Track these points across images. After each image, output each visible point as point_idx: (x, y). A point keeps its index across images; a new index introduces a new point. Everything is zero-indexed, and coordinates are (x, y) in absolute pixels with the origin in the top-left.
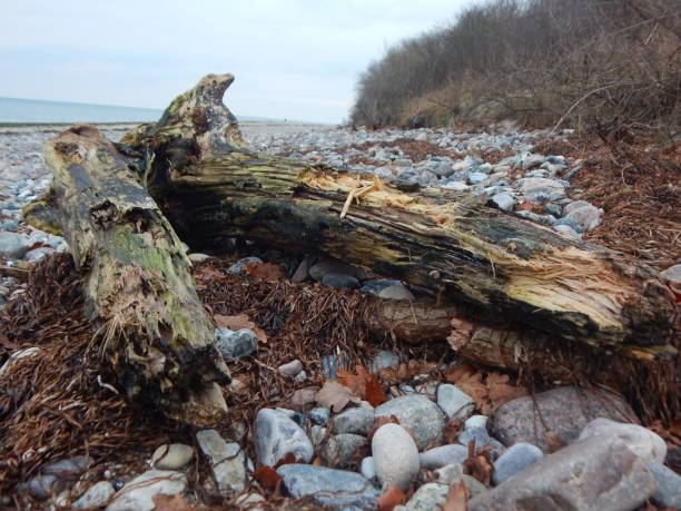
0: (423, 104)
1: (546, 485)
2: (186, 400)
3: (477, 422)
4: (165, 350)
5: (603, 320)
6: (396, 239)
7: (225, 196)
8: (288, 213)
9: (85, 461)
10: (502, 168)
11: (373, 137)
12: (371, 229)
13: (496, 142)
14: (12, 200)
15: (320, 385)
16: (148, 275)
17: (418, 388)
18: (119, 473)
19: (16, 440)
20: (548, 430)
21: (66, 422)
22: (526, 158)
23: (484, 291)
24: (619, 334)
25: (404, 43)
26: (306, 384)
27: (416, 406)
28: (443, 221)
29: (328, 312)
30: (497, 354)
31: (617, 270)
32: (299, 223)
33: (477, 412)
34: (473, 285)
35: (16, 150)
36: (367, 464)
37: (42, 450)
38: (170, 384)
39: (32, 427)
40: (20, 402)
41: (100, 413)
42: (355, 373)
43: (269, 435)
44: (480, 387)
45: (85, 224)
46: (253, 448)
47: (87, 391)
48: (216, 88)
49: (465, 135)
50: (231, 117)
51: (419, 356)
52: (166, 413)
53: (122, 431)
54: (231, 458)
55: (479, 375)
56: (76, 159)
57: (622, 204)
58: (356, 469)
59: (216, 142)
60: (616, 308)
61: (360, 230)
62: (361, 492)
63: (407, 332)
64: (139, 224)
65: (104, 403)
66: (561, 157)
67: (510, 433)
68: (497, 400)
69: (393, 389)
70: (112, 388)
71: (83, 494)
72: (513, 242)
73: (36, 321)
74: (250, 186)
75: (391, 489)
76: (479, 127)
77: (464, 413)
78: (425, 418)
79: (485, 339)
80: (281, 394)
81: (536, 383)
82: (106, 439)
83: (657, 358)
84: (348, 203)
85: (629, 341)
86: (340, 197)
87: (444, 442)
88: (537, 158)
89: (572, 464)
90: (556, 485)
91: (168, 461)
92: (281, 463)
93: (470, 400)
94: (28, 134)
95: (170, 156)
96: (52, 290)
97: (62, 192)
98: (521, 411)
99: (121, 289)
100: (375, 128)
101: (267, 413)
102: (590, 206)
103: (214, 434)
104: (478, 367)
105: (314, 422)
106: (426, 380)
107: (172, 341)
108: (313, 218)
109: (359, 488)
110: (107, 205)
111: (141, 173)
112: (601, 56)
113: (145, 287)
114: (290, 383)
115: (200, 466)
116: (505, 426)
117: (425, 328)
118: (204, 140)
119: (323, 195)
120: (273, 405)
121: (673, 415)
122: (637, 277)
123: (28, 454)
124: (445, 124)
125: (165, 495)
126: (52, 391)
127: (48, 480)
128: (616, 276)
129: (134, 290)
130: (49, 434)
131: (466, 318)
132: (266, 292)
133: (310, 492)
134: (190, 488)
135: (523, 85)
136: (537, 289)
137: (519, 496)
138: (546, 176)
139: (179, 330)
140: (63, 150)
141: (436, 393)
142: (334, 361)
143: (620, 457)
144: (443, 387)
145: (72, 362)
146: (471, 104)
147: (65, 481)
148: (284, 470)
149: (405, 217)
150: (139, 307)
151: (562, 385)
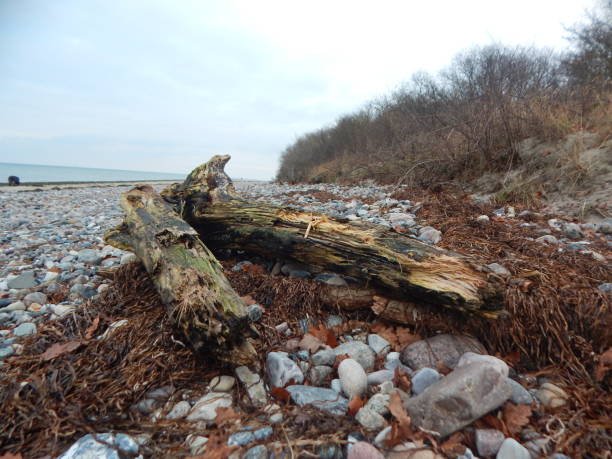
0: (321, 170)
1: (452, 393)
2: (232, 349)
3: (394, 356)
4: (220, 319)
5: (468, 296)
6: (340, 250)
7: (229, 226)
8: (271, 236)
9: (171, 389)
10: (375, 206)
11: (293, 189)
12: (324, 245)
13: (366, 192)
14: (84, 229)
15: (301, 337)
16: (202, 275)
17: (356, 337)
18: (191, 396)
19: (127, 378)
20: (438, 360)
21: (157, 365)
22: (389, 202)
23: (395, 280)
24: (477, 304)
25: (307, 135)
26: (292, 336)
27: (358, 348)
28: (367, 240)
29: (299, 293)
30: (402, 316)
31: (473, 268)
32: (279, 241)
33: (392, 350)
34: (388, 277)
35: (76, 198)
36: (335, 383)
37: (145, 383)
38: (224, 340)
39: (137, 369)
40: (124, 354)
41: (177, 359)
42: (318, 329)
43: (278, 367)
44: (393, 336)
45: (154, 244)
46: (267, 377)
47: (167, 346)
48: (220, 163)
49: (347, 187)
50: (229, 179)
51: (354, 318)
52: (219, 357)
53: (191, 369)
54: (257, 383)
55: (391, 329)
56: (140, 205)
57: (451, 229)
58: (328, 386)
59: (222, 194)
60: (475, 289)
61: (317, 245)
62: (336, 400)
63: (347, 304)
64: (187, 244)
65: (178, 353)
66: (408, 201)
67: (416, 362)
68: (404, 342)
69: (341, 338)
70: (181, 343)
71: (171, 410)
72: (411, 252)
73: (122, 304)
74: (245, 220)
75: (355, 398)
76: (353, 183)
77: (385, 351)
78: (364, 355)
79: (396, 308)
80: (279, 343)
81: (427, 333)
82: (182, 375)
83: (499, 317)
84: (308, 230)
85: (483, 308)
86: (303, 226)
87: (376, 369)
88: (394, 201)
89: (465, 380)
90: (459, 392)
91: (220, 387)
92: (287, 385)
93: (387, 343)
94: (82, 188)
95: (194, 202)
96: (130, 284)
97: (133, 225)
98: (420, 349)
99: (187, 283)
100: (293, 183)
101: (273, 354)
102: (434, 230)
103: (246, 369)
104: (391, 324)
105: (301, 359)
106: (360, 332)
107: (223, 314)
108: (287, 238)
109: (334, 398)
110: (166, 233)
111: (179, 212)
112: (421, 144)
113: (201, 281)
114: (283, 336)
115: (239, 389)
116: (412, 358)
117: (357, 301)
118: (214, 193)
119: (292, 225)
120: (275, 350)
121: (506, 350)
122: (483, 272)
123: (136, 387)
124: (334, 181)
125: (222, 408)
126: (145, 346)
127: (150, 402)
128: (472, 271)
129: (195, 283)
130: (147, 373)
131: (381, 295)
132: (261, 282)
133: (309, 402)
134: (236, 402)
135: (378, 160)
136: (427, 278)
137: (436, 400)
138: (401, 211)
139: (227, 307)
140: (132, 200)
141: (367, 339)
142: (306, 322)
143: (491, 375)
144: (371, 336)
145: (154, 327)
146: (348, 170)
147: (160, 402)
148: (290, 389)
149: (344, 238)
150: (199, 293)
151: (442, 333)
